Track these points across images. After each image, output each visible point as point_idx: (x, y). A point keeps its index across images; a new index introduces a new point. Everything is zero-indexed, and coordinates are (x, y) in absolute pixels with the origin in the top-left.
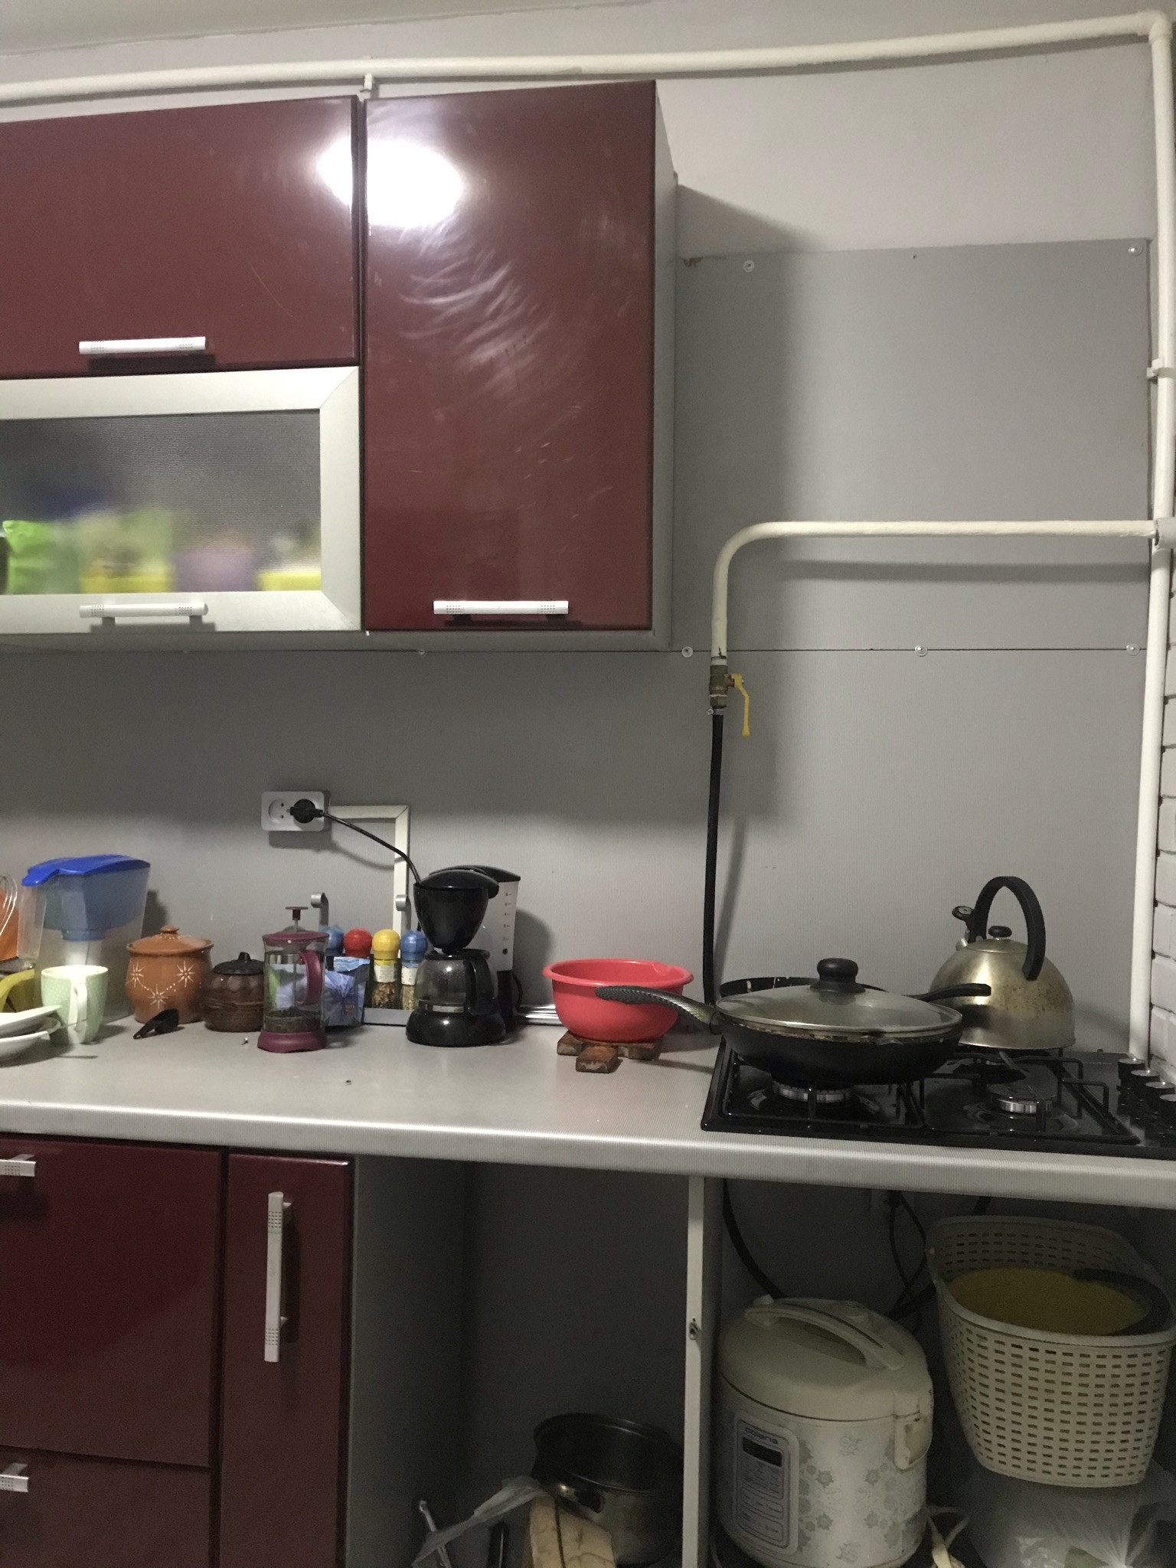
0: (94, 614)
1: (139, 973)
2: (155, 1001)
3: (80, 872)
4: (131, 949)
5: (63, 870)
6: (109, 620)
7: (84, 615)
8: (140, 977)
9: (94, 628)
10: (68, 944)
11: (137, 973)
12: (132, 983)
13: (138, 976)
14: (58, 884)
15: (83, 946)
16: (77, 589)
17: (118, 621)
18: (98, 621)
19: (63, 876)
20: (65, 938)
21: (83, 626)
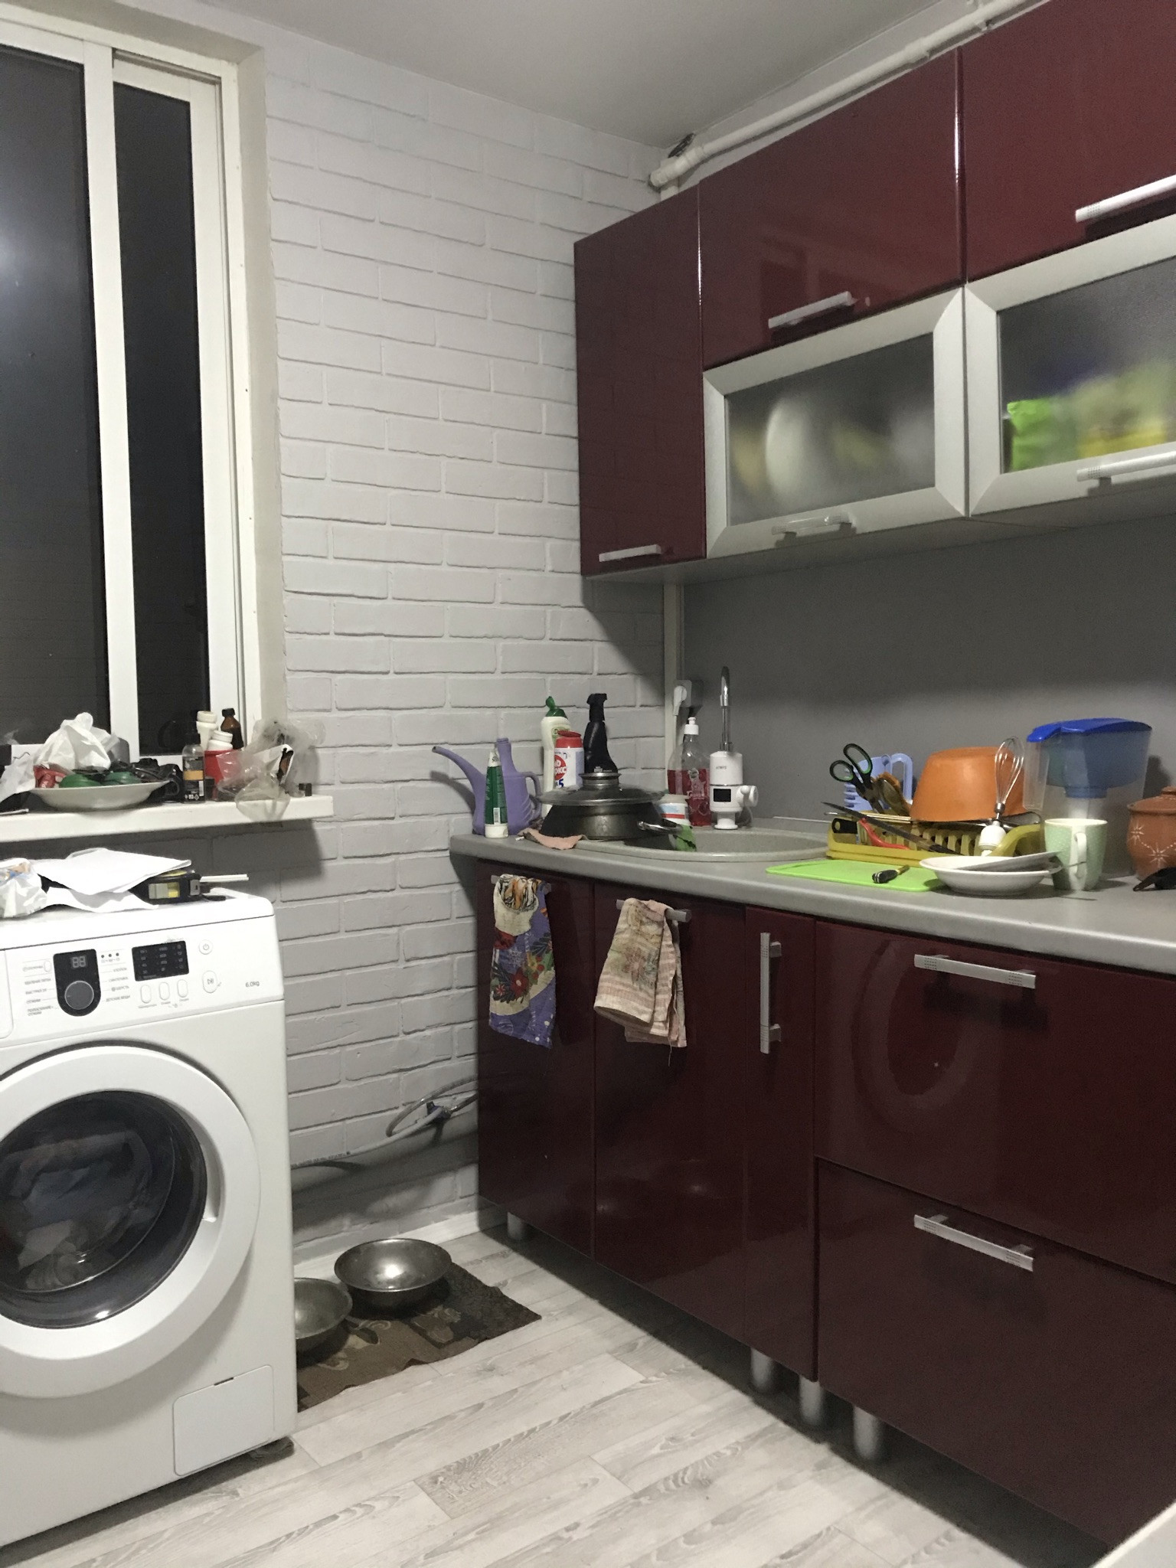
0: (1090, 476)
1: (1139, 831)
2: (1156, 859)
3: (1082, 731)
4: (1132, 808)
5: (1065, 729)
6: (1104, 479)
7: (1081, 479)
8: (1140, 835)
9: (1091, 491)
10: (1071, 800)
11: (1138, 831)
12: (1133, 841)
13: (1139, 834)
14: (1060, 741)
15: (1084, 803)
16: (1075, 456)
17: (1115, 480)
18: (1095, 483)
19: (1065, 734)
20: (1068, 795)
21: (1081, 491)
